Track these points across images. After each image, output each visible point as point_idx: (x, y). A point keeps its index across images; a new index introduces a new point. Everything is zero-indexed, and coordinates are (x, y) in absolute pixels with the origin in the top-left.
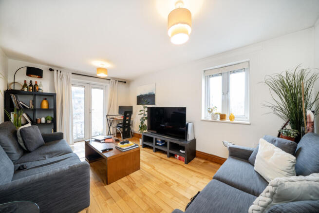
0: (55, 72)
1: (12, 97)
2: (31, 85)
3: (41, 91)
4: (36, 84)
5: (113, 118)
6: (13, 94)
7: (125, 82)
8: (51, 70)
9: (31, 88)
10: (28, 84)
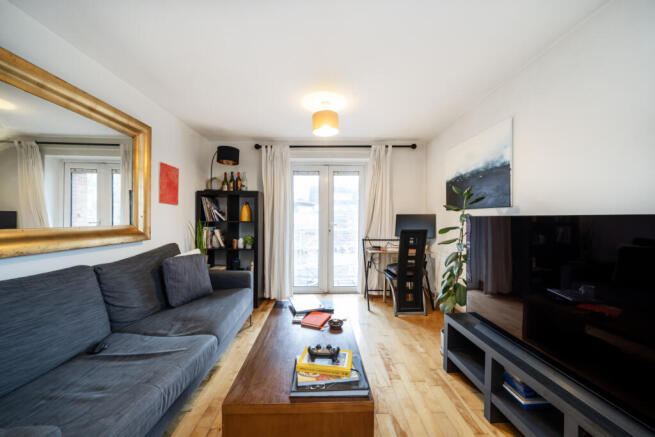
0: (263, 149)
1: (204, 202)
2: (232, 179)
3: (244, 189)
4: (239, 178)
5: (379, 248)
6: (205, 196)
7: (414, 146)
8: (258, 147)
9: (232, 185)
10: (229, 179)
